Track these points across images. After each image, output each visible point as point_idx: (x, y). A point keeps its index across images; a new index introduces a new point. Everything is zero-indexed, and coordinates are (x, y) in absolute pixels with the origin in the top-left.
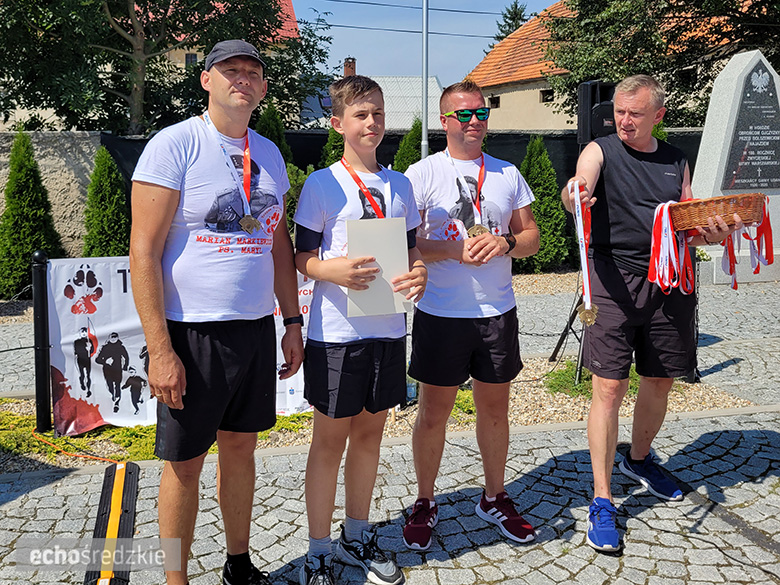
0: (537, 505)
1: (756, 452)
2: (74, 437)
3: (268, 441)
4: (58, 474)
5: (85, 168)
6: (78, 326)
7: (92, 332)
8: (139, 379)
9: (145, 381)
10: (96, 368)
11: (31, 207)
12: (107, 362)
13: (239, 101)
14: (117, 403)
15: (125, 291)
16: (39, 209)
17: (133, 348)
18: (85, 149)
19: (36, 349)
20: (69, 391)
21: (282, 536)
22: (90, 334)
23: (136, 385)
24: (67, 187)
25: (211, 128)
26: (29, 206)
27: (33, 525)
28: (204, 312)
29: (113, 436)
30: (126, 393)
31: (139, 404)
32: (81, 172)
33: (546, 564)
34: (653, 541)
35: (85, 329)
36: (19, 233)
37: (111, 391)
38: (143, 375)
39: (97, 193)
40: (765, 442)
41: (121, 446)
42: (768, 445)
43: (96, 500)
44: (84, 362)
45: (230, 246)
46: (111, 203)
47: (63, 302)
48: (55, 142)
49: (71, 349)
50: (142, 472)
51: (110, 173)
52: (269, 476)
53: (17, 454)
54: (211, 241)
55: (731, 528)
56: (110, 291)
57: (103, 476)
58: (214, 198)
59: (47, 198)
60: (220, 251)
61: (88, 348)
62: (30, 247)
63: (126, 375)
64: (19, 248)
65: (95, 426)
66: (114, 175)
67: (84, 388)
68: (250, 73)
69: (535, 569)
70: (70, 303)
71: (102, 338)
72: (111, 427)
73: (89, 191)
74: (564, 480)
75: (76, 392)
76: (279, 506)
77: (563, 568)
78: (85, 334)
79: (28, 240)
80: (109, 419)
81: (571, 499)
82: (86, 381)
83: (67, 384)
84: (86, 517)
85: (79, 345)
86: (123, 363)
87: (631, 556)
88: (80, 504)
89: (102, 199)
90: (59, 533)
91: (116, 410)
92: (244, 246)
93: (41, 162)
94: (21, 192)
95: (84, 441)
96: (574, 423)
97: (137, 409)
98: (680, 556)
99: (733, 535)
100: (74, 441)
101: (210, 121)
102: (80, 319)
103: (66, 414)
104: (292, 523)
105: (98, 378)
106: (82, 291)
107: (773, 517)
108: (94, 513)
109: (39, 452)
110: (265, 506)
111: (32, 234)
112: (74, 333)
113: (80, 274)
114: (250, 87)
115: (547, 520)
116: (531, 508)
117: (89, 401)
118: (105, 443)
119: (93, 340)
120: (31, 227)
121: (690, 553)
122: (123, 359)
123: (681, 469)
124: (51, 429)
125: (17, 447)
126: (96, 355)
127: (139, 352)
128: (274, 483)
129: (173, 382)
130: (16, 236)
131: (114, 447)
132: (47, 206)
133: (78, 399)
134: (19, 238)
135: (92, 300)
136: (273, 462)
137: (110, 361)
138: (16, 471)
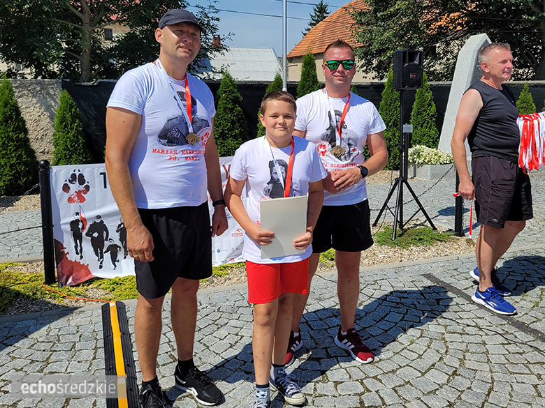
0: (388, 314)
1: (507, 276)
2: (73, 286)
3: (208, 283)
4: (67, 311)
5: (51, 105)
6: (73, 212)
7: (83, 215)
8: (116, 246)
9: (120, 248)
10: (86, 239)
11: (14, 132)
12: (94, 235)
13: (183, 54)
14: (101, 263)
15: (105, 187)
16: (20, 133)
17: (112, 226)
18: (51, 92)
19: (43, 228)
20: (68, 256)
21: (233, 343)
22: (81, 217)
23: (114, 250)
24: (38, 118)
25: (162, 71)
26: (13, 131)
27: (59, 347)
28: (161, 202)
29: (100, 285)
30: (107, 256)
31: (116, 263)
32: (48, 108)
33: (402, 350)
34: (462, 332)
35: (77, 214)
36: (7, 150)
37: (97, 255)
38: (119, 244)
39: (61, 122)
40: (511, 270)
41: (108, 291)
42: (513, 272)
43: (100, 327)
44: (77, 236)
45: (177, 156)
46: (72, 129)
47: (62, 196)
48: (29, 86)
49: (68, 227)
50: (127, 307)
51: (71, 108)
52: (214, 306)
53: (33, 300)
54: (163, 152)
55: (504, 322)
56: (94, 187)
57: (100, 311)
58: (166, 121)
59: (25, 125)
60: (170, 159)
61: (80, 226)
62: (15, 159)
63: (107, 244)
64: (7, 160)
65: (87, 279)
66: (73, 110)
67: (77, 253)
68: (192, 34)
69: (397, 353)
70: (67, 196)
71: (90, 219)
72: (98, 279)
73: (56, 120)
74: (400, 298)
75: (72, 256)
76: (226, 324)
77: (413, 352)
78: (78, 217)
79: (13, 155)
80: (96, 274)
81: (407, 310)
82: (79, 248)
83: (66, 251)
84: (96, 339)
85: (74, 224)
86: (105, 236)
87: (451, 342)
88: (89, 330)
89: (66, 126)
90: (79, 351)
91: (101, 267)
92: (187, 155)
93: (19, 100)
94: (7, 121)
95: (80, 289)
96: (397, 264)
97: (115, 266)
98: (479, 340)
99: (507, 326)
100: (74, 289)
101: (162, 66)
102: (74, 207)
103: (66, 271)
104: (237, 335)
105: (87, 246)
106: (75, 187)
107: (527, 314)
108: (101, 335)
109: (50, 298)
110: (217, 325)
111: (16, 150)
112: (70, 216)
113: (74, 176)
114: (192, 45)
115: (396, 323)
116: (385, 316)
117: (82, 262)
118: (95, 290)
119: (84, 221)
120: (15, 145)
121: (484, 338)
122: (105, 233)
123: (467, 289)
124: (55, 282)
125: (33, 295)
126: (86, 231)
127: (116, 228)
128: (218, 309)
129: (145, 246)
130: (5, 152)
131: (104, 292)
132: (26, 131)
133: (74, 261)
134: (6, 153)
135: (82, 194)
136: (215, 296)
137: (96, 235)
138: (36, 311)
